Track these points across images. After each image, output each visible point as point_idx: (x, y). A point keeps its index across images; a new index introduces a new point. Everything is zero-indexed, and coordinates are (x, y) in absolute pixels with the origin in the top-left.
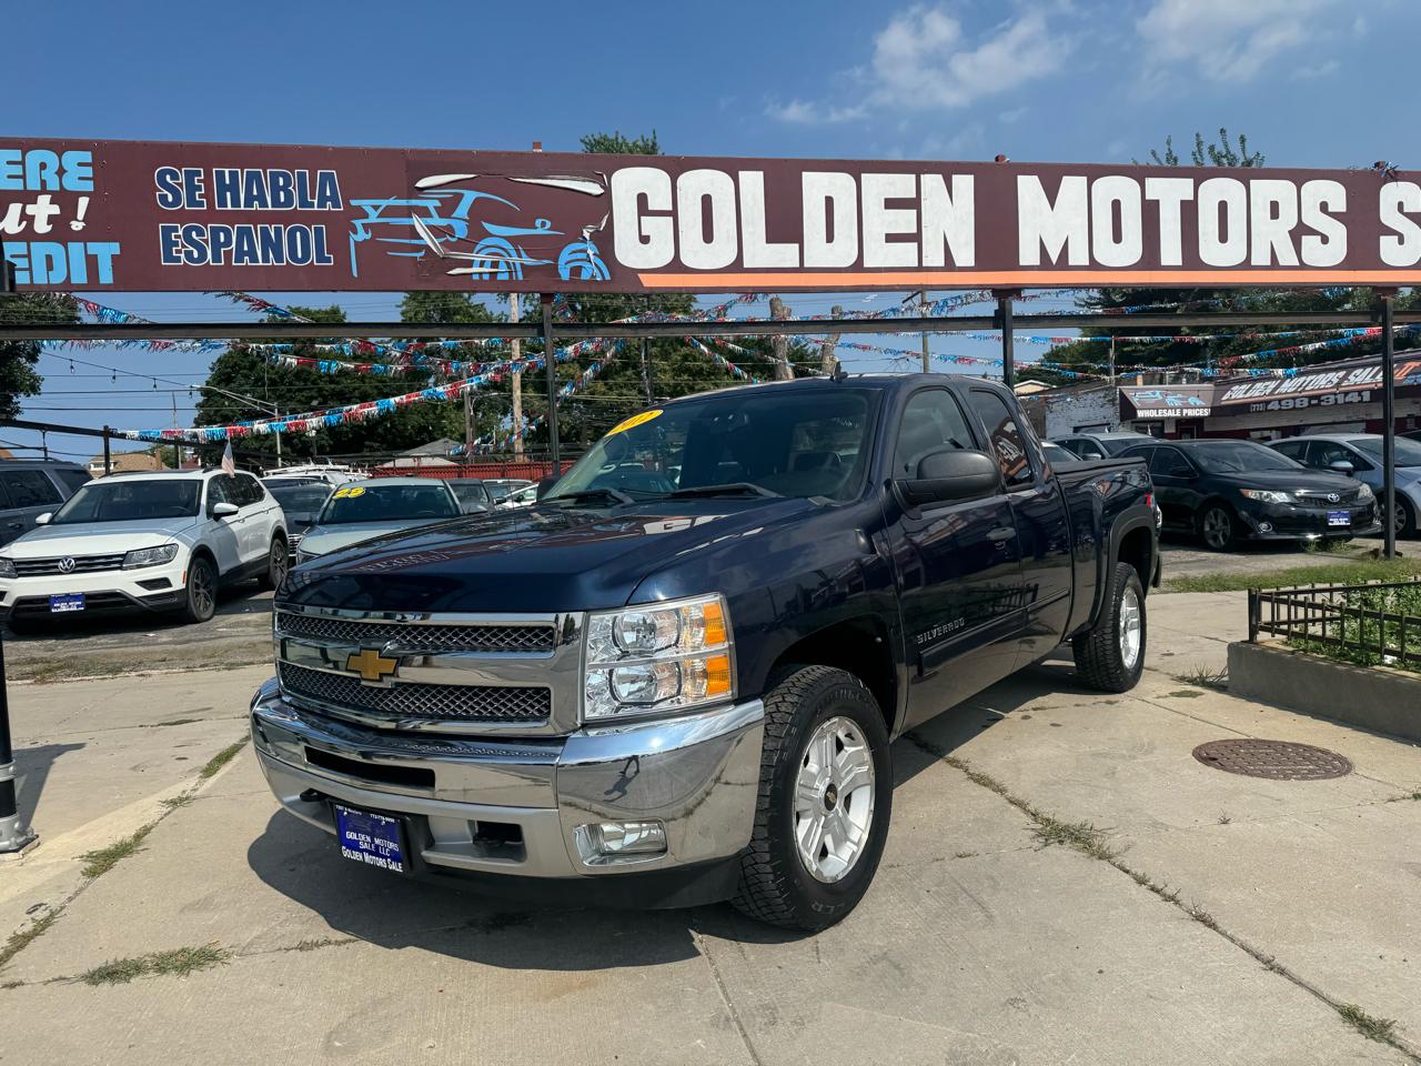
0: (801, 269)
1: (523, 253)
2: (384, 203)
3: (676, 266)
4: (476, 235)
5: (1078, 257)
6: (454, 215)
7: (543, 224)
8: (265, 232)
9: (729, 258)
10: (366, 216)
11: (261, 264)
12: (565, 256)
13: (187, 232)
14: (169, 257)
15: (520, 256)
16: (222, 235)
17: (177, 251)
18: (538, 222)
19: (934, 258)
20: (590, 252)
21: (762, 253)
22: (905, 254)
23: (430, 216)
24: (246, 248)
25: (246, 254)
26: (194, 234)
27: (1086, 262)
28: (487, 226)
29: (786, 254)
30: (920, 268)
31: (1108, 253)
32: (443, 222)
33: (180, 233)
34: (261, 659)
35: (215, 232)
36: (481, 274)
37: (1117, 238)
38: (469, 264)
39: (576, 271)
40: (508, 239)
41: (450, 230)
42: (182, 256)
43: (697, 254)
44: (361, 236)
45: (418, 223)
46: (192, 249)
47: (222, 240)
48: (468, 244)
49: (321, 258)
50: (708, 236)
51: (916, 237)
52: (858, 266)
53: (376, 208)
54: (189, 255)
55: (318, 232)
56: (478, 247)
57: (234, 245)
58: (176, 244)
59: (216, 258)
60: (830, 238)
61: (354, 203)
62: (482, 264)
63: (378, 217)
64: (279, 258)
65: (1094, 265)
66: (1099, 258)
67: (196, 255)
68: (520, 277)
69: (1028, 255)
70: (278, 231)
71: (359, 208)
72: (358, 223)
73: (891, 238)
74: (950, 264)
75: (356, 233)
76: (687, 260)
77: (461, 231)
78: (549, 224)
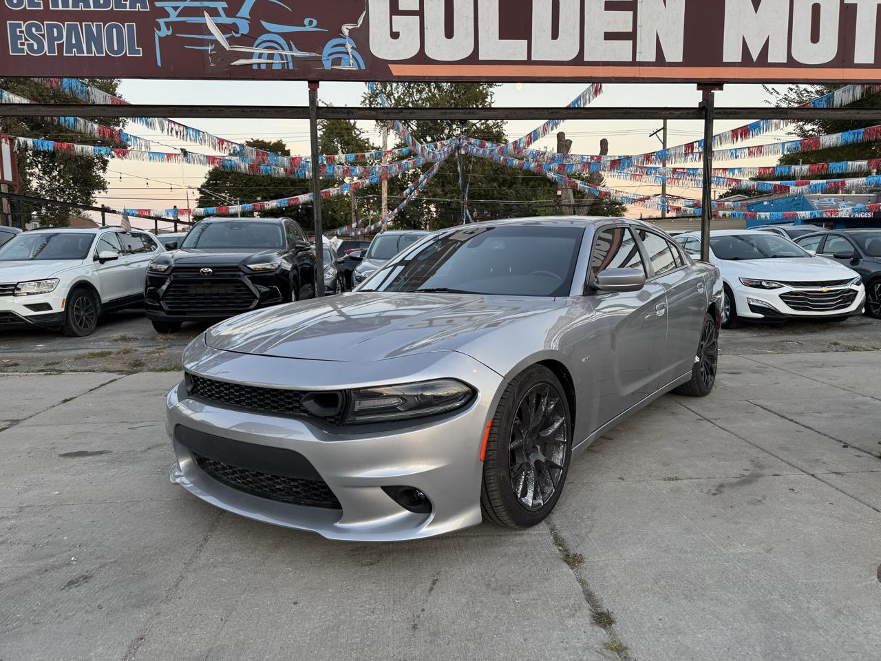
0: (529, 62)
1: (293, 46)
2: (182, 5)
3: (421, 58)
4: (256, 31)
5: (777, 54)
6: (237, 15)
7: (311, 23)
8: (88, 28)
9: (467, 52)
10: (168, 15)
11: (85, 55)
12: (328, 49)
13: (29, 28)
14: (16, 49)
15: (291, 49)
16: (55, 30)
17: (22, 44)
18: (307, 21)
19: (647, 53)
20: (349, 46)
21: (495, 47)
22: (622, 51)
23: (219, 16)
24: (74, 42)
25: (74, 46)
26: (34, 29)
27: (785, 61)
28: (264, 24)
29: (515, 49)
30: (634, 63)
31: (806, 52)
32: (229, 21)
33: (24, 29)
34: (83, 368)
35: (50, 28)
36: (259, 64)
37: (815, 38)
38: (250, 56)
39: (337, 62)
40: (280, 34)
41: (234, 27)
42: (25, 47)
43: (439, 48)
44: (164, 32)
45: (209, 22)
46: (32, 42)
47: (56, 35)
48: (249, 40)
49: (132, 50)
50: (449, 33)
51: (632, 36)
52: (579, 60)
53: (175, 8)
54: (30, 47)
55: (130, 28)
56: (258, 42)
57: (64, 39)
58: (20, 38)
59: (51, 49)
60: (555, 35)
61: (158, 4)
62: (260, 56)
63: (177, 16)
64: (99, 50)
65: (791, 63)
66: (796, 56)
67: (36, 47)
68: (291, 67)
69: (731, 52)
70: (98, 27)
71: (162, 8)
72: (161, 21)
73: (609, 36)
74: (660, 60)
75: (159, 29)
76: (430, 53)
77: (244, 28)
78: (315, 22)
